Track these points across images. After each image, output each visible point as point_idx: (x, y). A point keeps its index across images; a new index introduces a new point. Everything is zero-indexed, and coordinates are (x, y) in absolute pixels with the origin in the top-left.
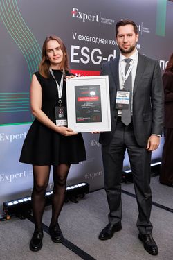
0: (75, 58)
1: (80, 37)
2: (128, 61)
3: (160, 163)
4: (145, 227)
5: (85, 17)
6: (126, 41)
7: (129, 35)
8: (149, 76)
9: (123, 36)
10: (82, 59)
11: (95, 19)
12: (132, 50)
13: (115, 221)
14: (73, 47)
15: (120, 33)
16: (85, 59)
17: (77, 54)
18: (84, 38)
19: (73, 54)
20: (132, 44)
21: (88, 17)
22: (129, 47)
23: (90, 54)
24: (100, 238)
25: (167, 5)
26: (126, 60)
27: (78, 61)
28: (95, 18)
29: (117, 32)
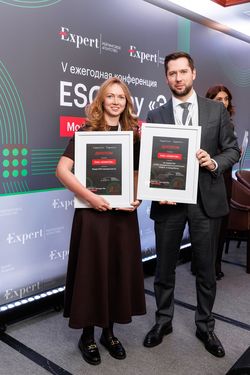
0: (67, 99)
1: (72, 69)
2: (184, 106)
3: (189, 245)
4: (205, 322)
5: (79, 41)
6: (179, 79)
7: (183, 71)
8: (216, 124)
9: (175, 73)
10: (76, 101)
11: (94, 44)
12: (188, 91)
13: (163, 321)
14: (63, 84)
15: (171, 69)
16: (81, 101)
17: (69, 94)
18: (78, 71)
19: (63, 94)
20: (187, 84)
21: (84, 41)
22: (184, 88)
23: (87, 94)
24: (146, 344)
25: (191, 27)
26: (182, 106)
27: (70, 104)
28: (94, 42)
29: (167, 69)
